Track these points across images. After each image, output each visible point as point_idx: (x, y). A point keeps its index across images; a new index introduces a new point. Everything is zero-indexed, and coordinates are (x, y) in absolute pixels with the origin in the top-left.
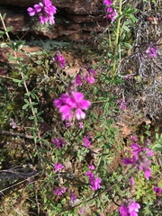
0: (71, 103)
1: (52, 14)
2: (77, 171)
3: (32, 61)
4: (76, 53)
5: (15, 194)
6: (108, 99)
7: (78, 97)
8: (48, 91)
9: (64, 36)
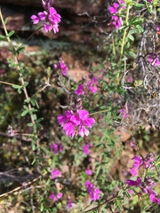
0: (75, 121)
1: (56, 23)
2: (73, 175)
3: (31, 61)
4: (76, 55)
5: (10, 197)
6: (110, 108)
7: (83, 115)
8: (47, 93)
9: (64, 36)
